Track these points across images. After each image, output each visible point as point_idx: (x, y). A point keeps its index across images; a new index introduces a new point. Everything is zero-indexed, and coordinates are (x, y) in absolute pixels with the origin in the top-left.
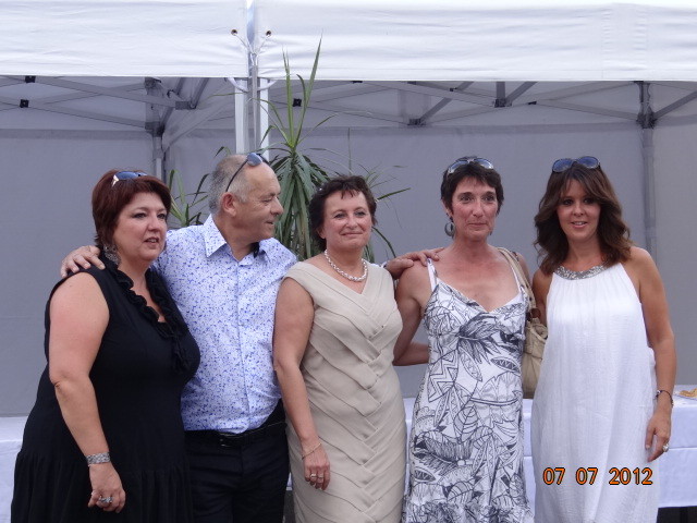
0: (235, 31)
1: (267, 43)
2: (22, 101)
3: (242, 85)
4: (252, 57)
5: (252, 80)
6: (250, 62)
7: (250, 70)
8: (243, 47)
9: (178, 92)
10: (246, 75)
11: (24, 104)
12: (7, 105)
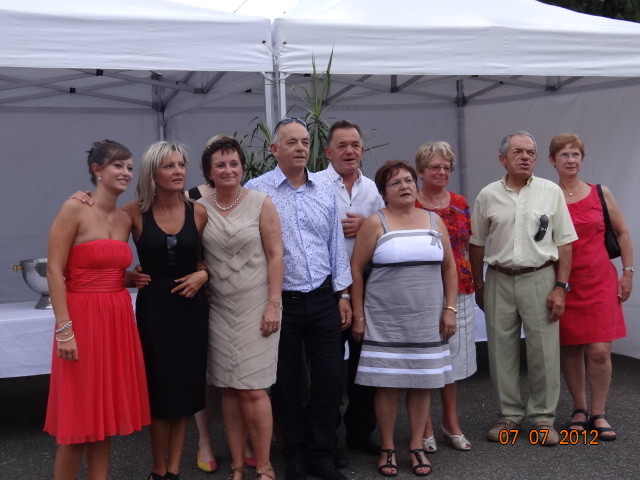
0: (264, 42)
1: (284, 50)
2: (71, 89)
4: (275, 57)
5: (275, 74)
6: (274, 62)
7: (274, 66)
8: (269, 51)
10: (271, 70)
12: (62, 91)
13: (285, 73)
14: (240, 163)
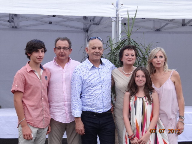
0: (113, 4)
1: (121, 7)
2: (50, 22)
3: (114, 19)
4: (117, 11)
5: (117, 18)
6: (117, 12)
7: (117, 15)
8: (115, 8)
9: (93, 20)
10: (115, 16)
11: (51, 23)
12: (46, 23)
13: (122, 18)
14: (135, 55)
